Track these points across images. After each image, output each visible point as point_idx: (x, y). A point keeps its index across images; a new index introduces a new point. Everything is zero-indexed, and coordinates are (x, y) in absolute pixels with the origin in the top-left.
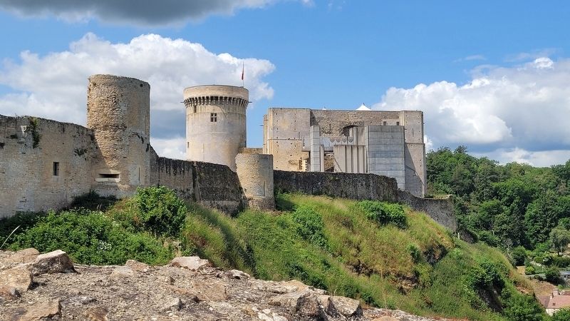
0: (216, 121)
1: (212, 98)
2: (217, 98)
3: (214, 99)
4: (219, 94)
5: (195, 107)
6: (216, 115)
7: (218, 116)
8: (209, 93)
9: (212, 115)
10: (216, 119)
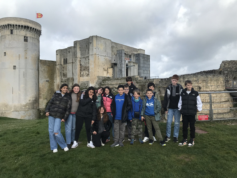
0: (27, 41)
1: (25, 27)
2: (28, 27)
3: (26, 27)
4: (30, 25)
5: (12, 30)
6: (27, 37)
7: (29, 39)
8: (24, 24)
9: (25, 37)
10: (27, 40)
